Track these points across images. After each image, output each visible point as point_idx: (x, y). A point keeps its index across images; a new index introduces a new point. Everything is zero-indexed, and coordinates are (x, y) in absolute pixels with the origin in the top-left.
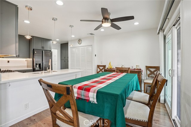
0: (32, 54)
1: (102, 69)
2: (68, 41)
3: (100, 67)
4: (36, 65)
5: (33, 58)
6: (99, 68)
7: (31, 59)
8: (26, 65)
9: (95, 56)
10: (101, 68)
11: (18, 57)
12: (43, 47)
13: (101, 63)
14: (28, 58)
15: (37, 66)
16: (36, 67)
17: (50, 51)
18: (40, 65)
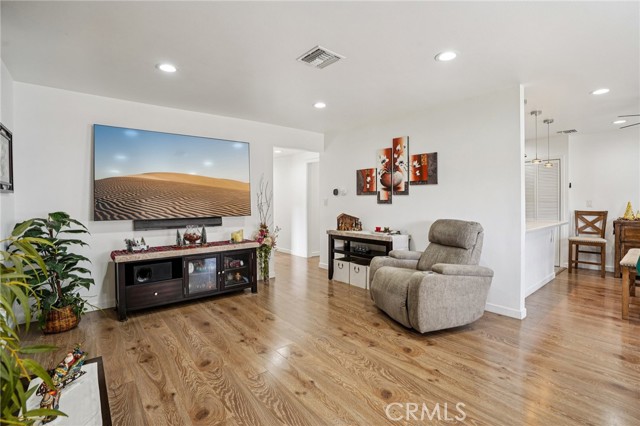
1: (595, 221)
3: (586, 217)
6: (584, 220)
9: (570, 187)
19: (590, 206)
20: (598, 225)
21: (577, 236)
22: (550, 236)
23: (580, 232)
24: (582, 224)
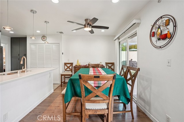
1: (70, 66)
2: (26, 36)
6: (67, 66)
10: (68, 65)
13: (68, 61)
21: (65, 72)
22: (49, 75)
23: (66, 70)
24: (66, 67)
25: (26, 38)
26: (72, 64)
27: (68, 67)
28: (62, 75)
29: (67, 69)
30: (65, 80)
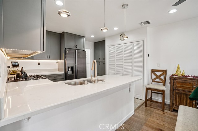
0: (64, 54)
1: (161, 75)
2: (105, 38)
3: (156, 73)
4: (68, 69)
5: (65, 59)
7: (63, 61)
8: (57, 68)
9: (149, 56)
10: (158, 74)
11: (48, 58)
12: (76, 46)
14: (59, 60)
15: (70, 70)
16: (68, 71)
17: (84, 50)
18: (72, 68)
19: (158, 67)
20: (162, 77)
21: (152, 84)
22: (128, 88)
23: (153, 81)
24: (154, 77)
25: (105, 40)
26: (164, 72)
27: (158, 77)
28: (147, 89)
29: (156, 79)
30: (151, 97)
